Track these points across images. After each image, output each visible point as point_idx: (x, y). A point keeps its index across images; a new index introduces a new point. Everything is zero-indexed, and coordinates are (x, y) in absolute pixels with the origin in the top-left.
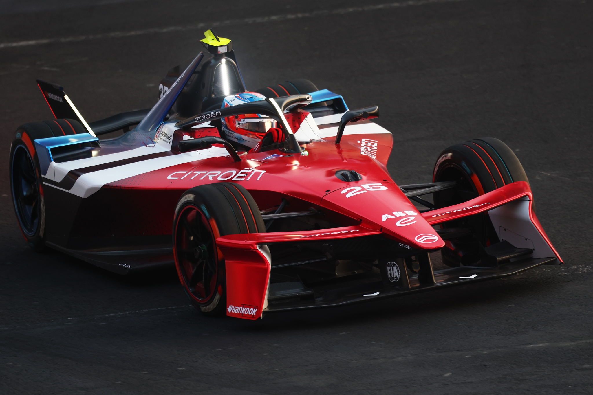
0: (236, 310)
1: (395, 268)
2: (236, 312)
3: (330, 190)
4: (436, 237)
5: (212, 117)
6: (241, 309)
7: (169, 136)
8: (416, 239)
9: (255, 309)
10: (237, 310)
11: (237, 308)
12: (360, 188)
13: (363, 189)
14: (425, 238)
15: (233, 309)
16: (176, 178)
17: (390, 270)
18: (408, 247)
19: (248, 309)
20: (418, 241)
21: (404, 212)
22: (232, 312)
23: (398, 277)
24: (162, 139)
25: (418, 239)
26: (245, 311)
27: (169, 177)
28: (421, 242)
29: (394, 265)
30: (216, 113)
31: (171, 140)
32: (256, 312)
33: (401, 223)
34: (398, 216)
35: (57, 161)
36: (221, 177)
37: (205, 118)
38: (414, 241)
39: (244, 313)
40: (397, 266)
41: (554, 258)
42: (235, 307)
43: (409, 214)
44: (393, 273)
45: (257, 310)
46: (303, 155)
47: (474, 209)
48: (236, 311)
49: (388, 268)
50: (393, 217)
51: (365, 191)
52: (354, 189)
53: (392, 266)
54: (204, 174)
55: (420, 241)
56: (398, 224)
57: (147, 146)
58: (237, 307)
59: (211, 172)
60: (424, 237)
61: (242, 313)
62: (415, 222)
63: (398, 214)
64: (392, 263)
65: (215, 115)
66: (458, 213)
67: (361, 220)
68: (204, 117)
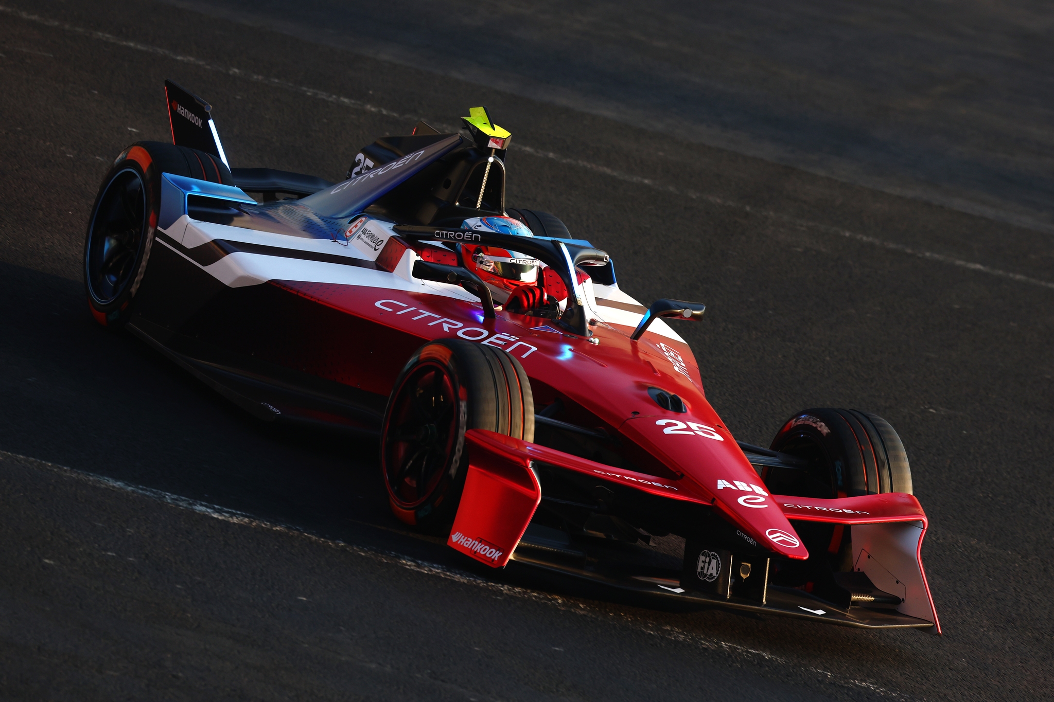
0: (467, 542)
1: (714, 562)
2: (465, 545)
3: (639, 413)
4: (796, 540)
5: (465, 239)
6: (474, 544)
7: (379, 241)
8: (767, 532)
9: (498, 552)
10: (469, 543)
11: (469, 541)
12: (684, 426)
13: (689, 429)
14: (780, 536)
15: (461, 540)
16: (390, 310)
17: (703, 562)
18: (751, 541)
19: (488, 548)
20: (770, 537)
21: (749, 486)
22: (459, 542)
23: (714, 577)
24: (362, 239)
25: (770, 533)
26: (481, 549)
27: (378, 304)
28: (775, 540)
29: (715, 557)
30: (474, 235)
31: (381, 247)
32: (498, 557)
33: (744, 501)
34: (741, 488)
35: (193, 215)
36: (464, 333)
37: (454, 236)
38: (764, 534)
39: (478, 551)
40: (718, 561)
41: (931, 623)
42: (466, 538)
43: (757, 492)
44: (708, 568)
45: (501, 553)
46: (591, 342)
47: (844, 515)
48: (467, 544)
49: (702, 558)
50: (734, 488)
51: (692, 433)
52: (676, 425)
53: (709, 556)
54: (436, 319)
55: (773, 538)
56: (741, 500)
57: (334, 242)
58: (469, 539)
59: (445, 319)
60: (779, 534)
61: (475, 550)
62: (766, 506)
63: (742, 486)
64: (712, 553)
65: (471, 238)
66: (821, 513)
67: (683, 475)
68: (452, 234)
